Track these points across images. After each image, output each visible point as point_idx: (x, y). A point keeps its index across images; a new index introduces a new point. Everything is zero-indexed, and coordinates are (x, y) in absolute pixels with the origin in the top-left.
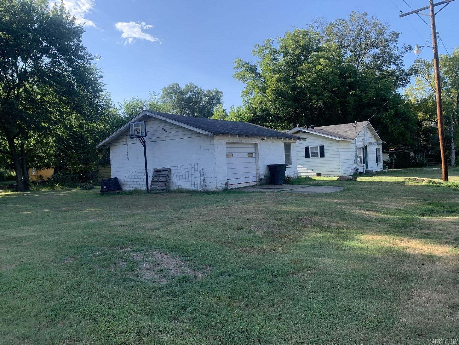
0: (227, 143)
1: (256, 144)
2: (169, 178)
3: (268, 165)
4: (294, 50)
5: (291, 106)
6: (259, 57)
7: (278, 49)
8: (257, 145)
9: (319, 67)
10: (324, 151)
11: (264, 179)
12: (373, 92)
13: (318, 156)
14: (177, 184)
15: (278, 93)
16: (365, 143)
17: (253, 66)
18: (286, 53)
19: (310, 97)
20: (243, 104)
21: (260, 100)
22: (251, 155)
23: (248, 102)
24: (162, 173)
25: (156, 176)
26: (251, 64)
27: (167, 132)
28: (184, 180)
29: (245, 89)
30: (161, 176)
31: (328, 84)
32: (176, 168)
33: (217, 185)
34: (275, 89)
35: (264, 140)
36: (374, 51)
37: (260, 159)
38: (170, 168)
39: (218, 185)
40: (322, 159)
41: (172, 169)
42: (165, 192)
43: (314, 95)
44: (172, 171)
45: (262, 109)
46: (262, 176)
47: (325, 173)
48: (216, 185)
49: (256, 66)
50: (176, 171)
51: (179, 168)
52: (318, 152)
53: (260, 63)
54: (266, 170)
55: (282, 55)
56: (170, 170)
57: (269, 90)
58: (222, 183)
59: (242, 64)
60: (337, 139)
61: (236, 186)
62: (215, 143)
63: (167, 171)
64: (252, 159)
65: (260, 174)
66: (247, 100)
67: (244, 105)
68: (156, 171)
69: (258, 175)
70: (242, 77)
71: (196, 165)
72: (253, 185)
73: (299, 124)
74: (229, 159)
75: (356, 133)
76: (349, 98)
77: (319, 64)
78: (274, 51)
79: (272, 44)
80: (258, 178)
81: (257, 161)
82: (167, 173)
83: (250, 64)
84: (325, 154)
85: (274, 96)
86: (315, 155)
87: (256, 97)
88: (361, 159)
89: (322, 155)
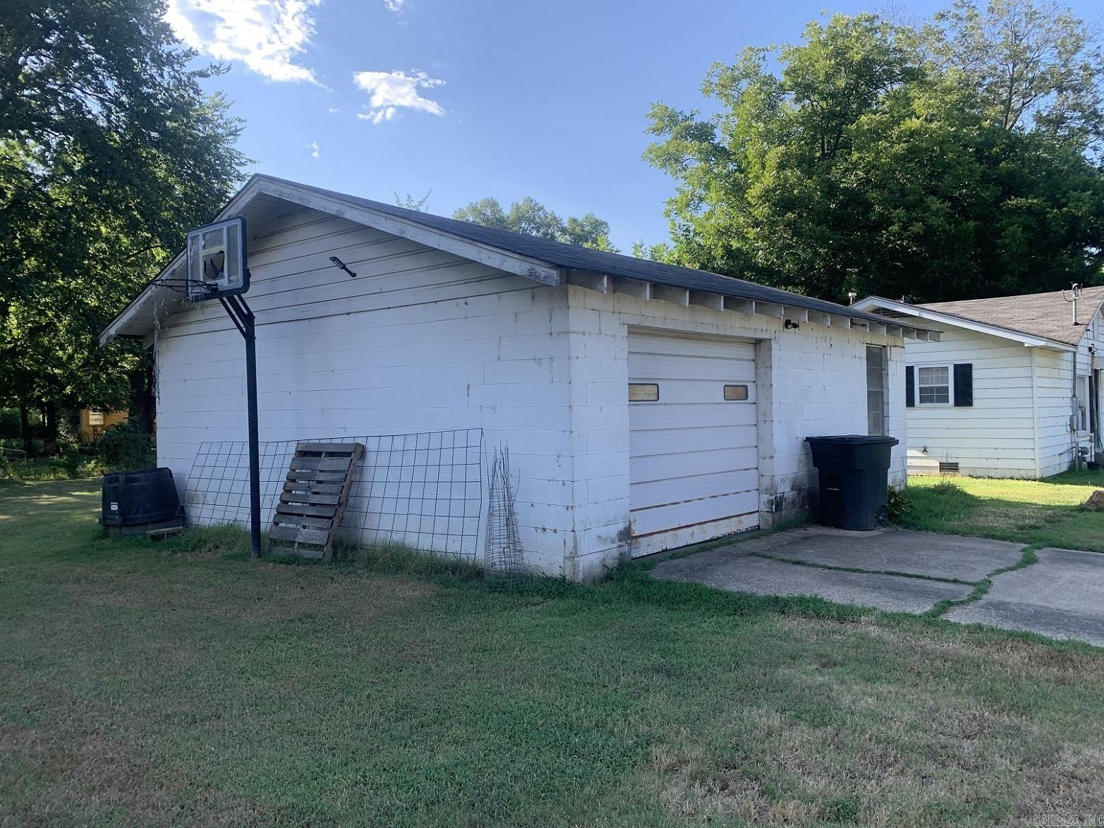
0: (635, 331)
1: (757, 343)
2: (354, 490)
3: (808, 439)
4: (829, 77)
5: (823, 241)
6: (723, 101)
7: (782, 78)
8: (763, 346)
9: (914, 123)
10: (970, 386)
11: (790, 500)
12: (1087, 200)
13: (946, 400)
14: (386, 523)
15: (783, 202)
16: (1095, 360)
17: (704, 125)
18: (805, 89)
19: (881, 215)
20: (672, 236)
21: (723, 221)
22: (737, 392)
23: (687, 230)
24: (325, 463)
25: (301, 476)
26: (698, 120)
27: (353, 275)
28: (415, 507)
29: (677, 196)
30: (321, 477)
31: (939, 178)
32: (386, 443)
33: (575, 547)
34: (774, 190)
35: (795, 326)
36: (1048, 102)
37: (778, 409)
38: (362, 441)
39: (583, 548)
40: (964, 411)
41: (371, 445)
42: (329, 556)
43: (895, 208)
44: (371, 459)
45: (732, 251)
46: (785, 489)
47: (972, 463)
48: (570, 545)
49: (713, 127)
50: (383, 459)
51: (399, 444)
52: (947, 388)
53: (724, 120)
54: (800, 461)
55: (793, 95)
56: (361, 451)
57: (754, 192)
58: (603, 532)
59: (673, 119)
60: (1029, 342)
61: (671, 542)
62: (571, 328)
63: (349, 454)
64: (741, 412)
65: (777, 479)
66: (683, 222)
67: (673, 239)
68: (307, 454)
69: (766, 482)
70: (671, 159)
71: (474, 438)
72: (743, 527)
73: (855, 294)
74: (643, 409)
75: (1076, 324)
76: (1005, 221)
77: (913, 114)
78: (768, 81)
79: (761, 62)
80: (765, 497)
81: (762, 421)
82: (343, 463)
83: (695, 121)
84: (976, 394)
85: (770, 208)
86: (934, 396)
87: (711, 213)
88: (1083, 414)
89: (964, 397)
